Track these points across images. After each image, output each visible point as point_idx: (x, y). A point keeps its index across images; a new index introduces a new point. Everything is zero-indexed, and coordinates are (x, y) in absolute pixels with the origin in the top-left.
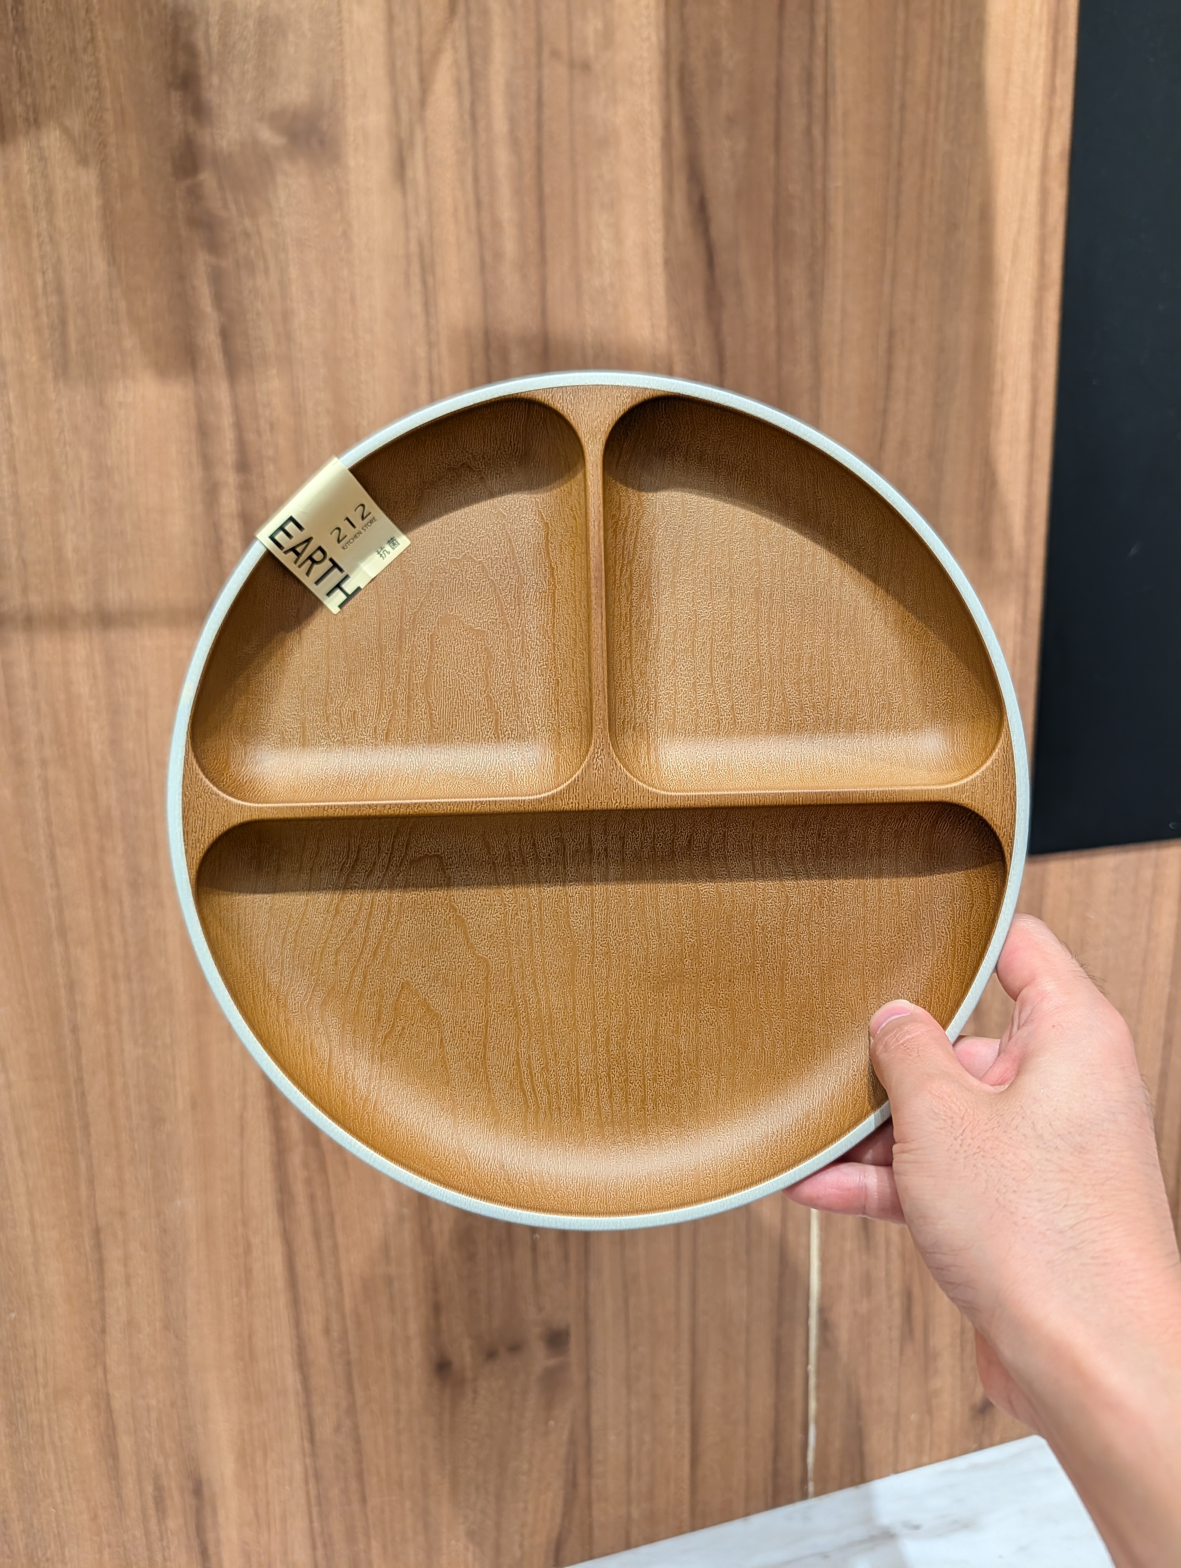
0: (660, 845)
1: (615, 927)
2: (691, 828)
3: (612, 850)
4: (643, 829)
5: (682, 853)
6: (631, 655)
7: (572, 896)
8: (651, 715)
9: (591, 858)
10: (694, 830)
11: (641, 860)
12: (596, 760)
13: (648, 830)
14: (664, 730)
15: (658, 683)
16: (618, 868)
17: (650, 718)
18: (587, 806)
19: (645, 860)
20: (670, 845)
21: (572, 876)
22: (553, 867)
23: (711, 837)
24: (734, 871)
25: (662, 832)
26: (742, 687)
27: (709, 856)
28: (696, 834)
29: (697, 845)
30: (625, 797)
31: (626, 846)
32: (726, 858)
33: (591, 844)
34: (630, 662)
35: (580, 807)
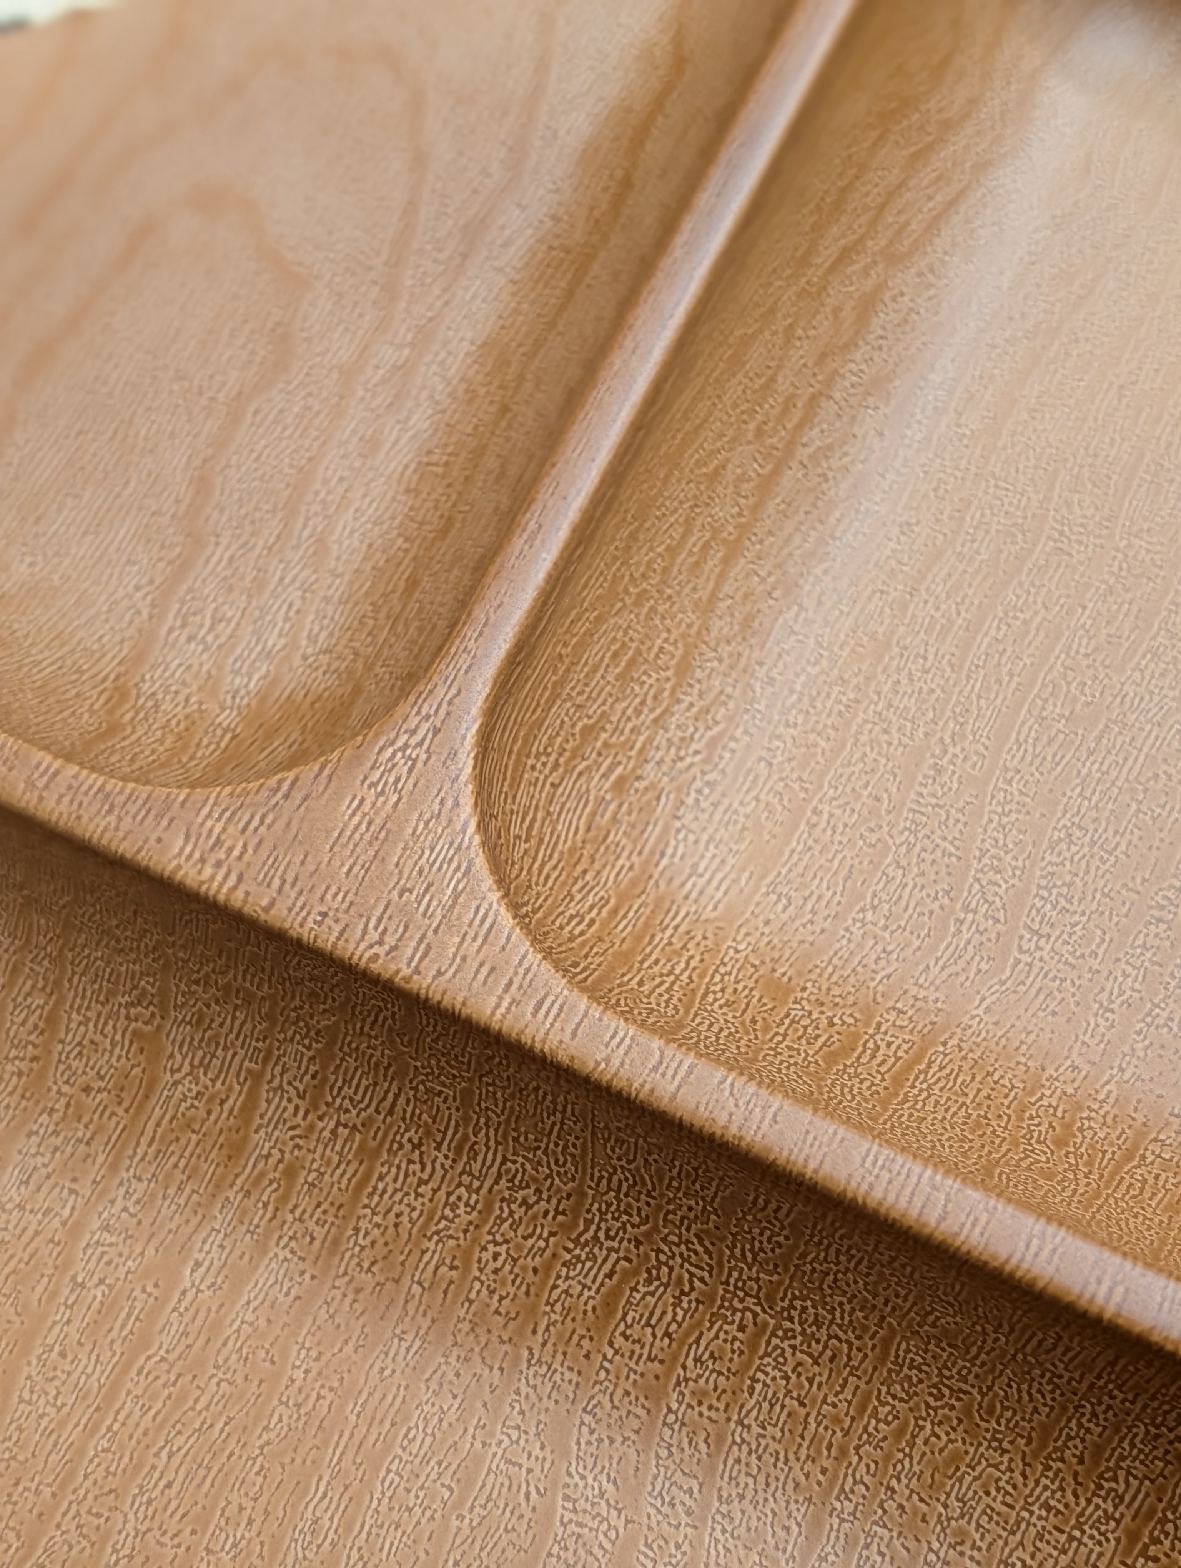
0: (496, 1255)
1: (169, 1485)
2: (638, 1243)
3: (312, 1185)
4: (459, 1150)
5: (560, 1336)
6: (738, 540)
7: (82, 1285)
8: (708, 783)
9: (223, 1178)
10: (647, 1257)
11: (397, 1281)
12: (394, 755)
13: (476, 1167)
14: (731, 861)
15: (792, 691)
16: (301, 1266)
17: (699, 791)
18: (264, 902)
19: (416, 1289)
20: (530, 1277)
21: (125, 1209)
22: (79, 1141)
23: (700, 1323)
24: (729, 1516)
25: (524, 1202)
26: (1093, 843)
27: (658, 1404)
28: (648, 1281)
29: (635, 1332)
30: (423, 936)
31: (371, 1195)
32: (721, 1439)
33: (248, 1122)
34: (726, 561)
35: (240, 894)
